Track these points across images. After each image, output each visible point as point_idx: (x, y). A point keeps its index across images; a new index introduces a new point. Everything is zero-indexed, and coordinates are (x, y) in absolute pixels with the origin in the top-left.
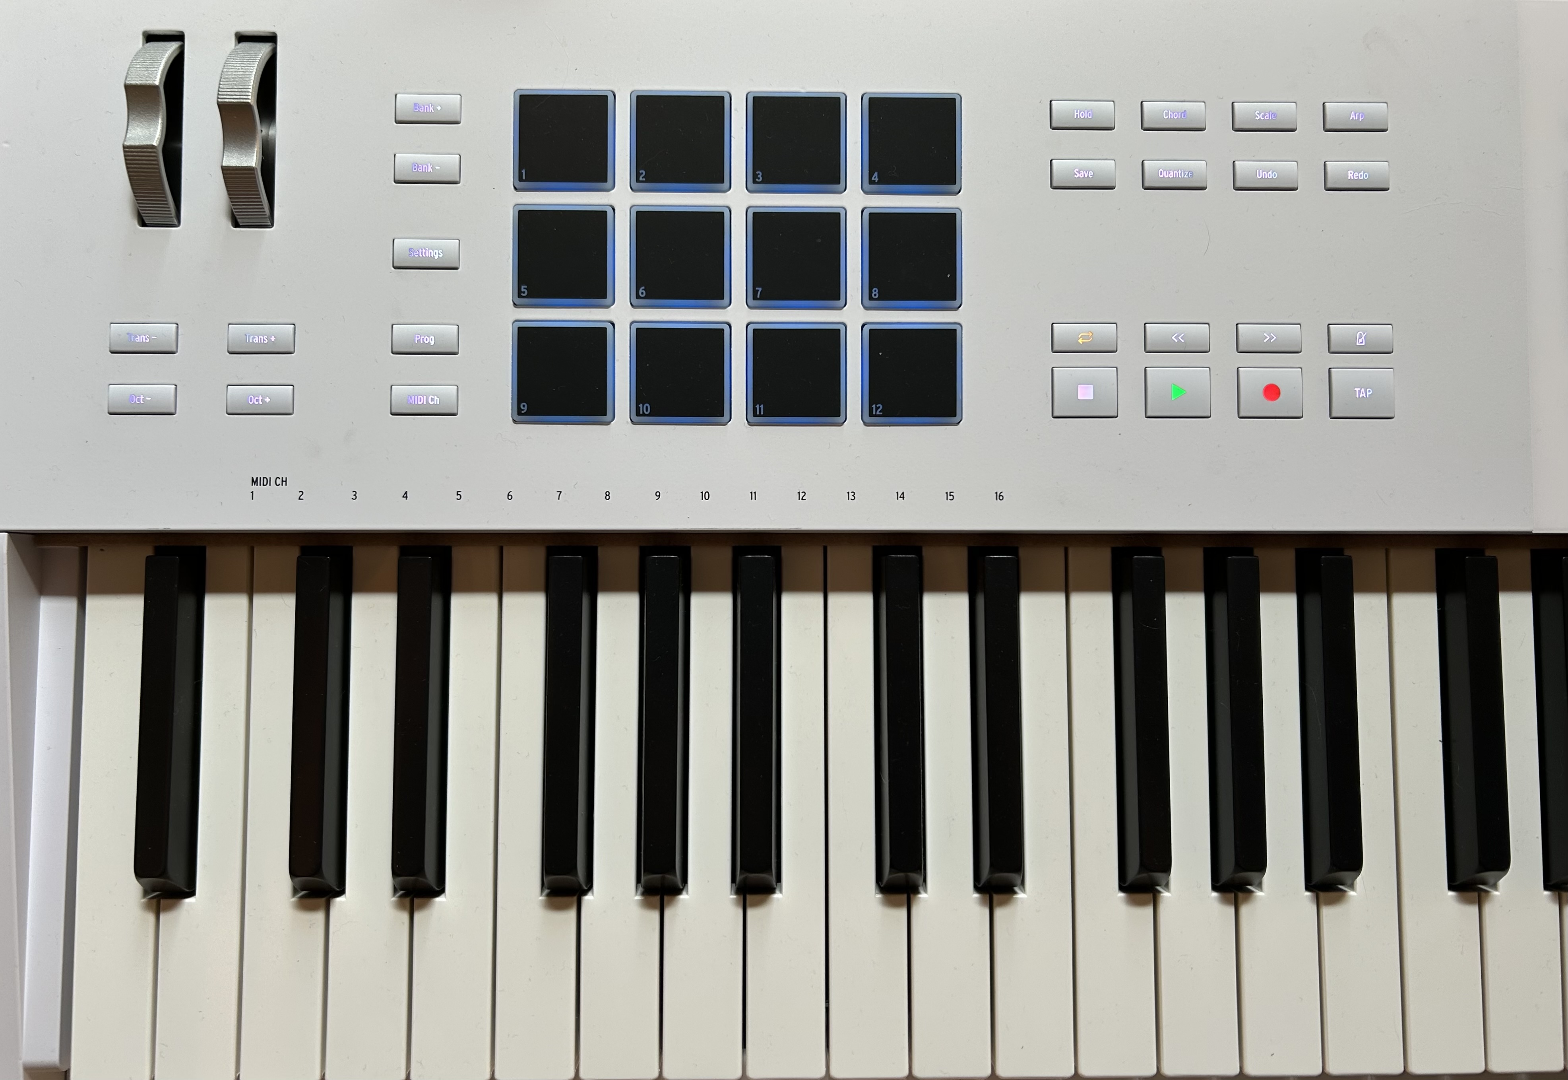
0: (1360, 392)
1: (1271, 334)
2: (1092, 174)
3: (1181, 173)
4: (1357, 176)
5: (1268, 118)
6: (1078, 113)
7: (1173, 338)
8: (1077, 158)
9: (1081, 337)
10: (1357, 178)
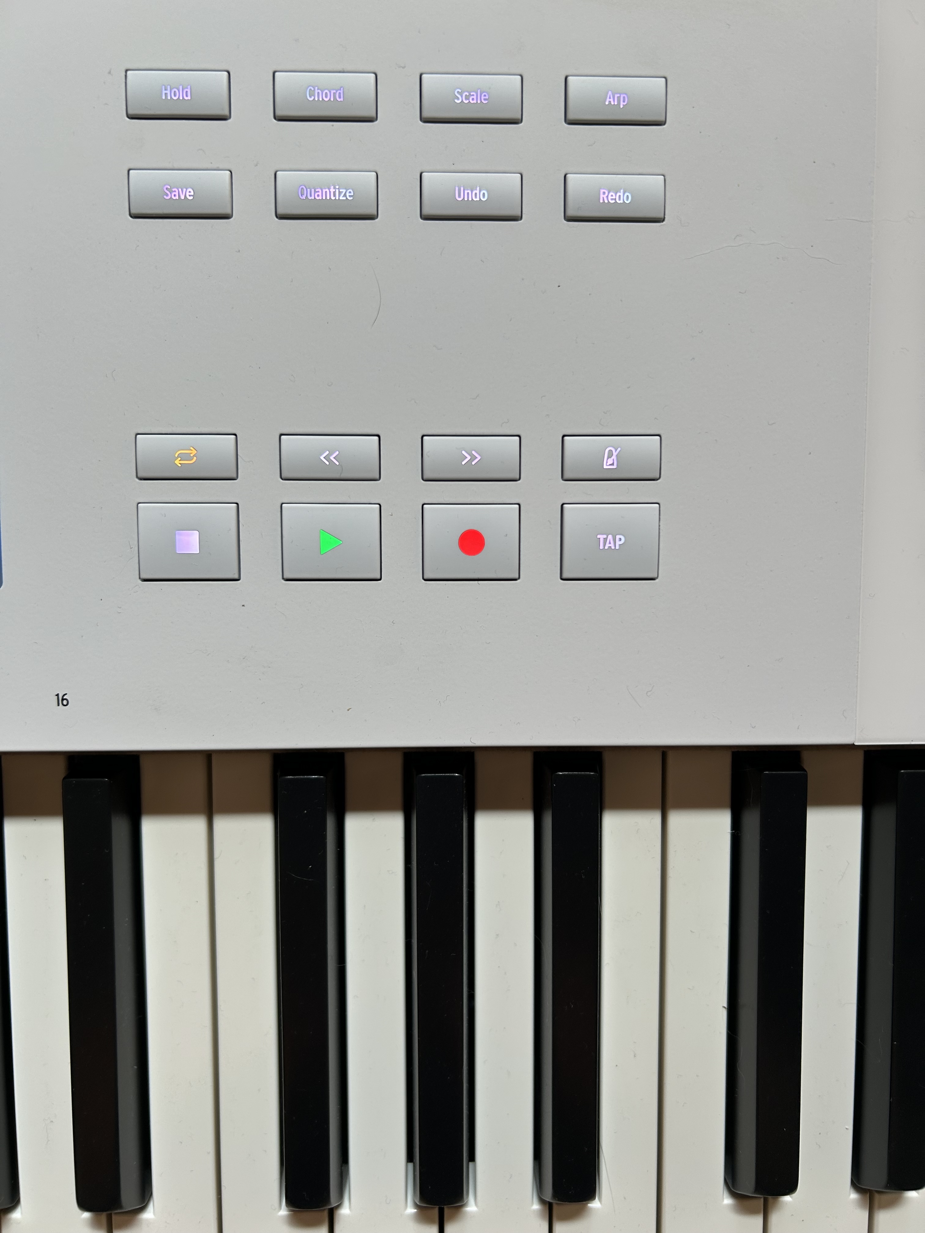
0: (605, 540)
1: (473, 452)
2: (192, 193)
3: (334, 193)
4: (614, 197)
5: (475, 101)
6: (168, 92)
7: (322, 458)
8: (170, 166)
9: (178, 457)
10: (613, 201)
